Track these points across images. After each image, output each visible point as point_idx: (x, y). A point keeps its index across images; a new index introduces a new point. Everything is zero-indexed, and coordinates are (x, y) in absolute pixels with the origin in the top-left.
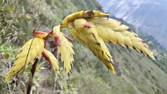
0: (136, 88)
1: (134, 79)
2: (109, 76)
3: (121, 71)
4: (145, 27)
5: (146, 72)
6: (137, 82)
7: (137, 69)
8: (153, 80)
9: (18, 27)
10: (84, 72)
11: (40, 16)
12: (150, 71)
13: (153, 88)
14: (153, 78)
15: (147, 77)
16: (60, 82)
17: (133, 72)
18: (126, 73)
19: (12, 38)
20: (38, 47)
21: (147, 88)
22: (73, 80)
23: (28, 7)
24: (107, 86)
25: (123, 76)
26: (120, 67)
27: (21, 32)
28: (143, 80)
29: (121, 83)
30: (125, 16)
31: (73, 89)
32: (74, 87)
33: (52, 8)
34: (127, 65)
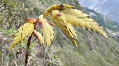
0: (103, 59)
1: (102, 53)
2: (84, 51)
3: (93, 47)
4: (111, 15)
5: (111, 48)
6: (104, 55)
7: (105, 45)
8: (116, 54)
9: (20, 16)
10: (66, 48)
11: (34, 9)
12: (114, 48)
13: (117, 60)
14: (117, 52)
15: (112, 51)
16: (49, 54)
17: (102, 48)
18: (96, 48)
19: (16, 24)
20: (29, 29)
21: (112, 60)
22: (58, 53)
23: (26, 3)
24: (82, 57)
25: (94, 50)
26: (91, 45)
27: (22, 20)
28: (109, 53)
29: (93, 55)
30: (95, 8)
31: (58, 59)
32: (58, 57)
33: (43, 3)
34: (97, 43)
